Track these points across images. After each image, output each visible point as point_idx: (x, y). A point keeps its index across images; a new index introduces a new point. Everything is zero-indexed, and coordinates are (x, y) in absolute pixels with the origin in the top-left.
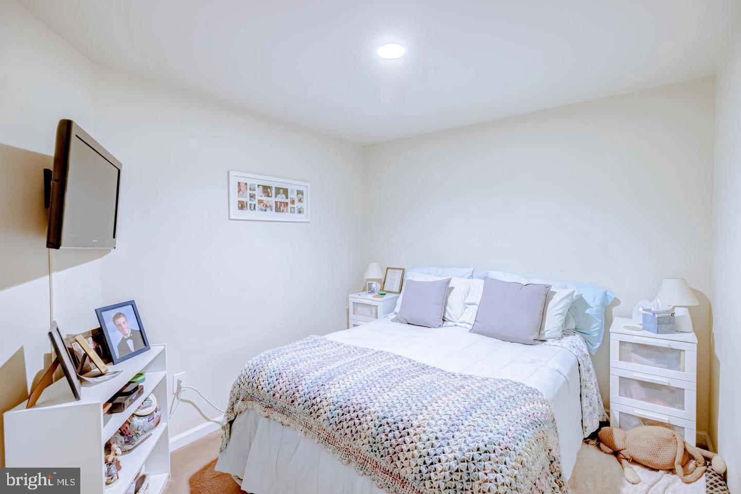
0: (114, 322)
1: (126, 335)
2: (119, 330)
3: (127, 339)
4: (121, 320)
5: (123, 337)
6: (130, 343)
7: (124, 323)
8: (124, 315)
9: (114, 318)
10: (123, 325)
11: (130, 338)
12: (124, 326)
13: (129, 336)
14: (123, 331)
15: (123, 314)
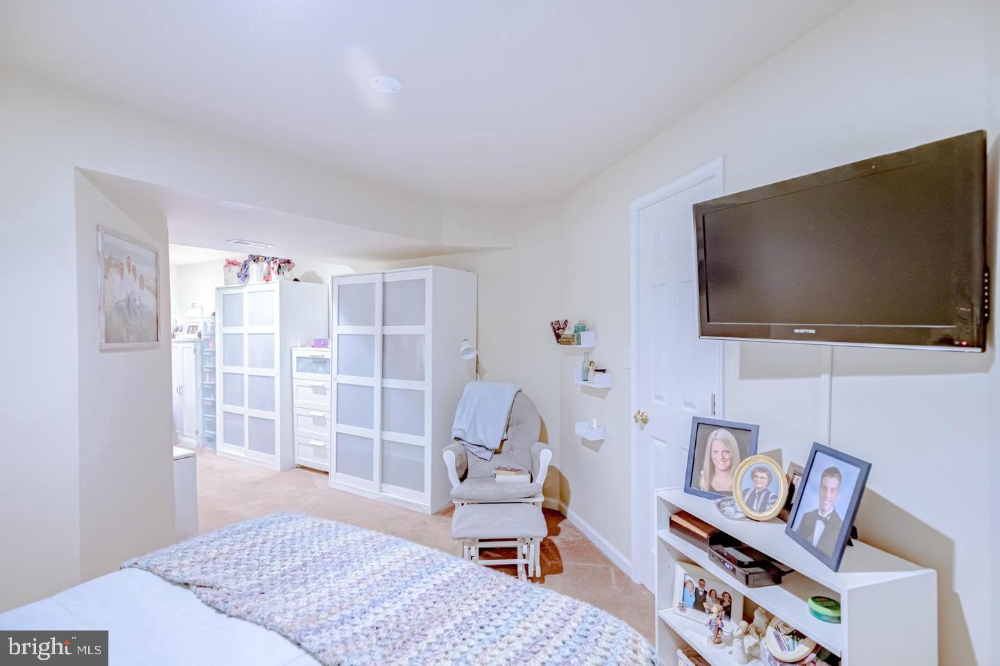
0: (823, 476)
1: (823, 511)
2: (820, 495)
3: (821, 518)
4: (832, 482)
5: (817, 510)
6: (819, 528)
7: (832, 490)
8: (840, 478)
9: (826, 471)
10: (829, 490)
11: (825, 521)
12: (829, 495)
13: (825, 516)
14: (823, 500)
15: (840, 476)
